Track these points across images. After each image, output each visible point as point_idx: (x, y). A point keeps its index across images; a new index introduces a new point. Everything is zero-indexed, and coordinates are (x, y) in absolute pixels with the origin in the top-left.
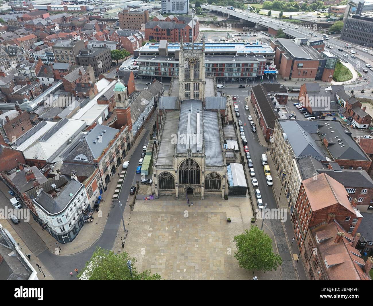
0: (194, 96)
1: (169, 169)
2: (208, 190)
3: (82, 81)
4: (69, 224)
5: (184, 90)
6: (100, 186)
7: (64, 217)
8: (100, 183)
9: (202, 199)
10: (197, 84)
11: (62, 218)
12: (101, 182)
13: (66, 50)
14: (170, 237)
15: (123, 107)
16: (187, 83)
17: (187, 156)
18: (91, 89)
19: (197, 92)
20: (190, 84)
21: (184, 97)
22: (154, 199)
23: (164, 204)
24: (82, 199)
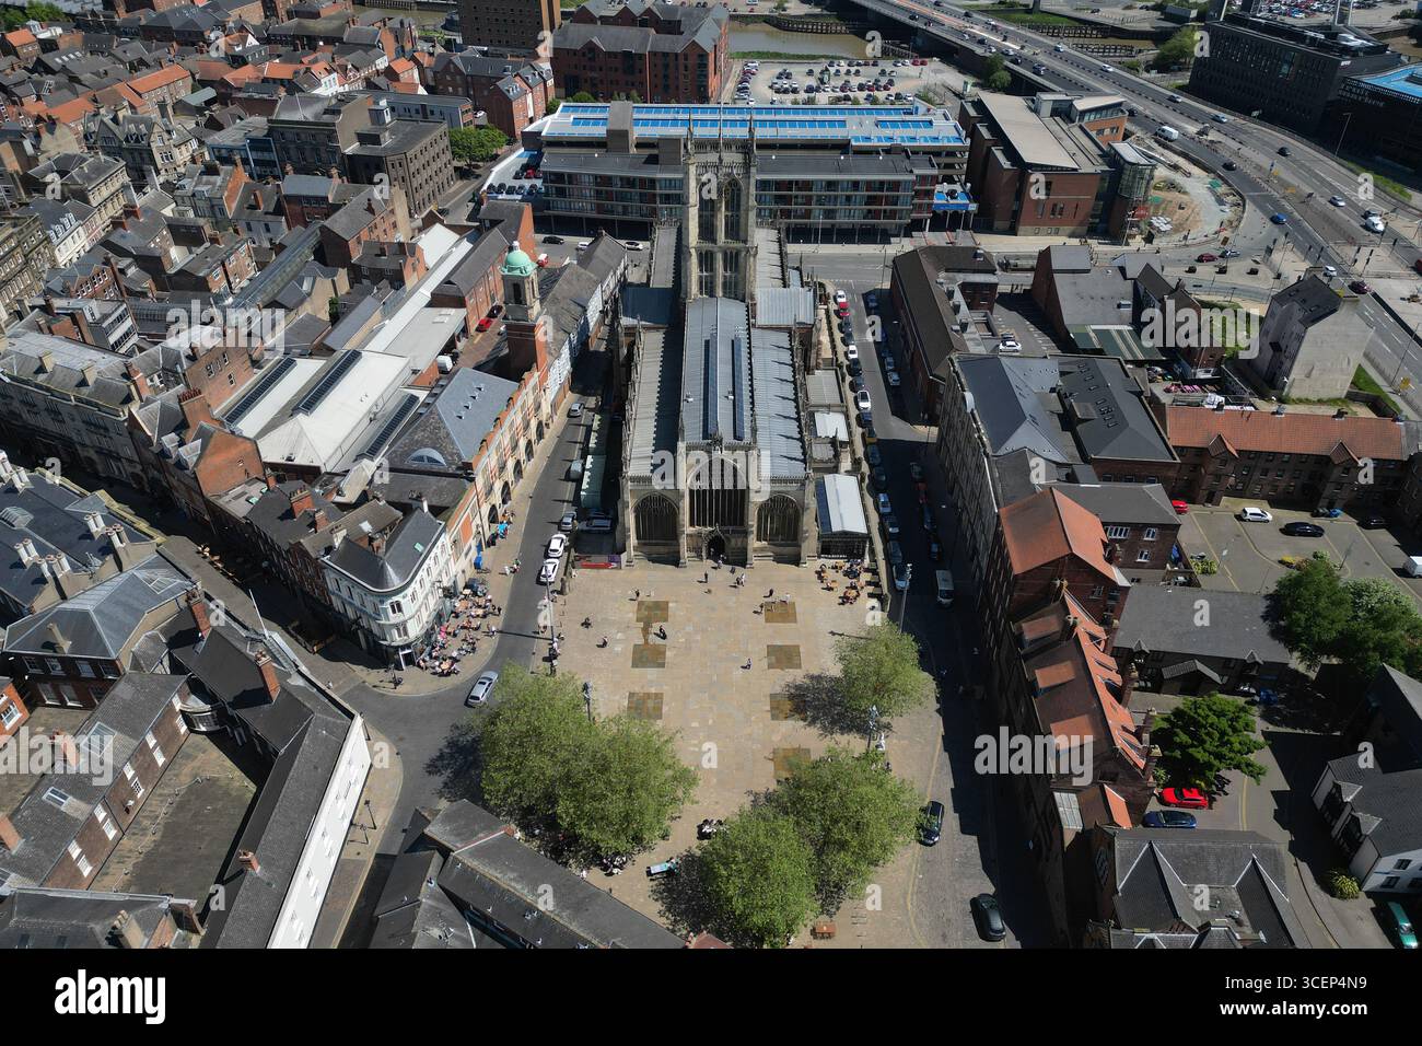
0: (725, 288)
3: (376, 232)
4: (417, 619)
5: (697, 270)
6: (478, 533)
8: (477, 526)
9: (748, 565)
11: (402, 602)
12: (479, 522)
13: (313, 131)
16: (704, 250)
18: (410, 260)
19: (734, 275)
20: (712, 254)
21: (696, 289)
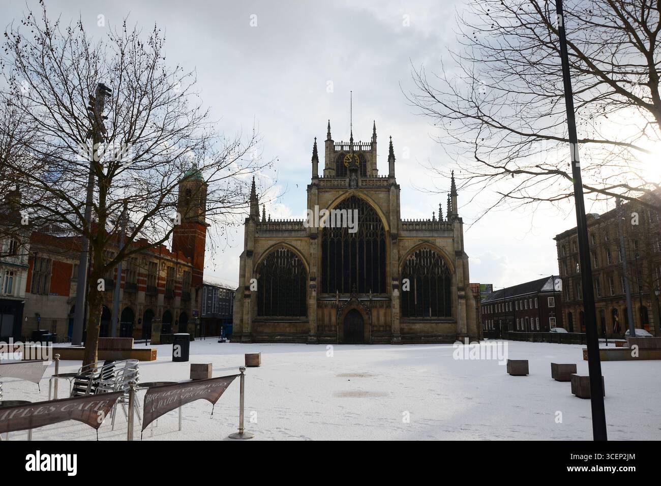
2: (411, 318)
17: (347, 185)
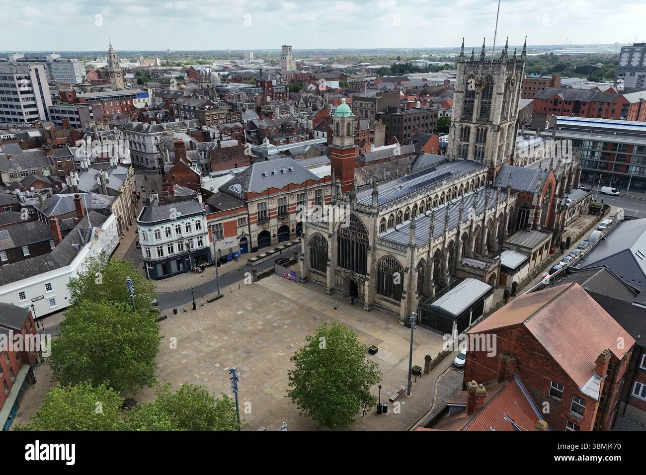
0: (475, 155)
1: (323, 230)
2: (382, 296)
4: (158, 250)
5: (458, 139)
6: (244, 239)
7: (151, 233)
8: (244, 233)
9: (365, 308)
10: (484, 129)
11: (148, 233)
12: (247, 232)
13: (367, 103)
14: (260, 327)
15: (340, 145)
16: (465, 125)
19: (482, 146)
20: (469, 128)
21: (456, 153)
22: (295, 281)
23: (304, 292)
24: (194, 231)
